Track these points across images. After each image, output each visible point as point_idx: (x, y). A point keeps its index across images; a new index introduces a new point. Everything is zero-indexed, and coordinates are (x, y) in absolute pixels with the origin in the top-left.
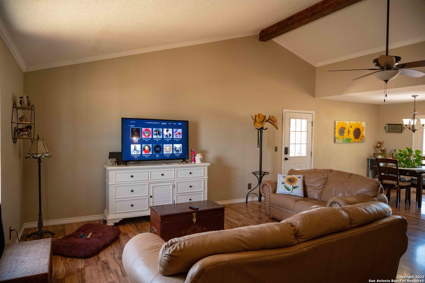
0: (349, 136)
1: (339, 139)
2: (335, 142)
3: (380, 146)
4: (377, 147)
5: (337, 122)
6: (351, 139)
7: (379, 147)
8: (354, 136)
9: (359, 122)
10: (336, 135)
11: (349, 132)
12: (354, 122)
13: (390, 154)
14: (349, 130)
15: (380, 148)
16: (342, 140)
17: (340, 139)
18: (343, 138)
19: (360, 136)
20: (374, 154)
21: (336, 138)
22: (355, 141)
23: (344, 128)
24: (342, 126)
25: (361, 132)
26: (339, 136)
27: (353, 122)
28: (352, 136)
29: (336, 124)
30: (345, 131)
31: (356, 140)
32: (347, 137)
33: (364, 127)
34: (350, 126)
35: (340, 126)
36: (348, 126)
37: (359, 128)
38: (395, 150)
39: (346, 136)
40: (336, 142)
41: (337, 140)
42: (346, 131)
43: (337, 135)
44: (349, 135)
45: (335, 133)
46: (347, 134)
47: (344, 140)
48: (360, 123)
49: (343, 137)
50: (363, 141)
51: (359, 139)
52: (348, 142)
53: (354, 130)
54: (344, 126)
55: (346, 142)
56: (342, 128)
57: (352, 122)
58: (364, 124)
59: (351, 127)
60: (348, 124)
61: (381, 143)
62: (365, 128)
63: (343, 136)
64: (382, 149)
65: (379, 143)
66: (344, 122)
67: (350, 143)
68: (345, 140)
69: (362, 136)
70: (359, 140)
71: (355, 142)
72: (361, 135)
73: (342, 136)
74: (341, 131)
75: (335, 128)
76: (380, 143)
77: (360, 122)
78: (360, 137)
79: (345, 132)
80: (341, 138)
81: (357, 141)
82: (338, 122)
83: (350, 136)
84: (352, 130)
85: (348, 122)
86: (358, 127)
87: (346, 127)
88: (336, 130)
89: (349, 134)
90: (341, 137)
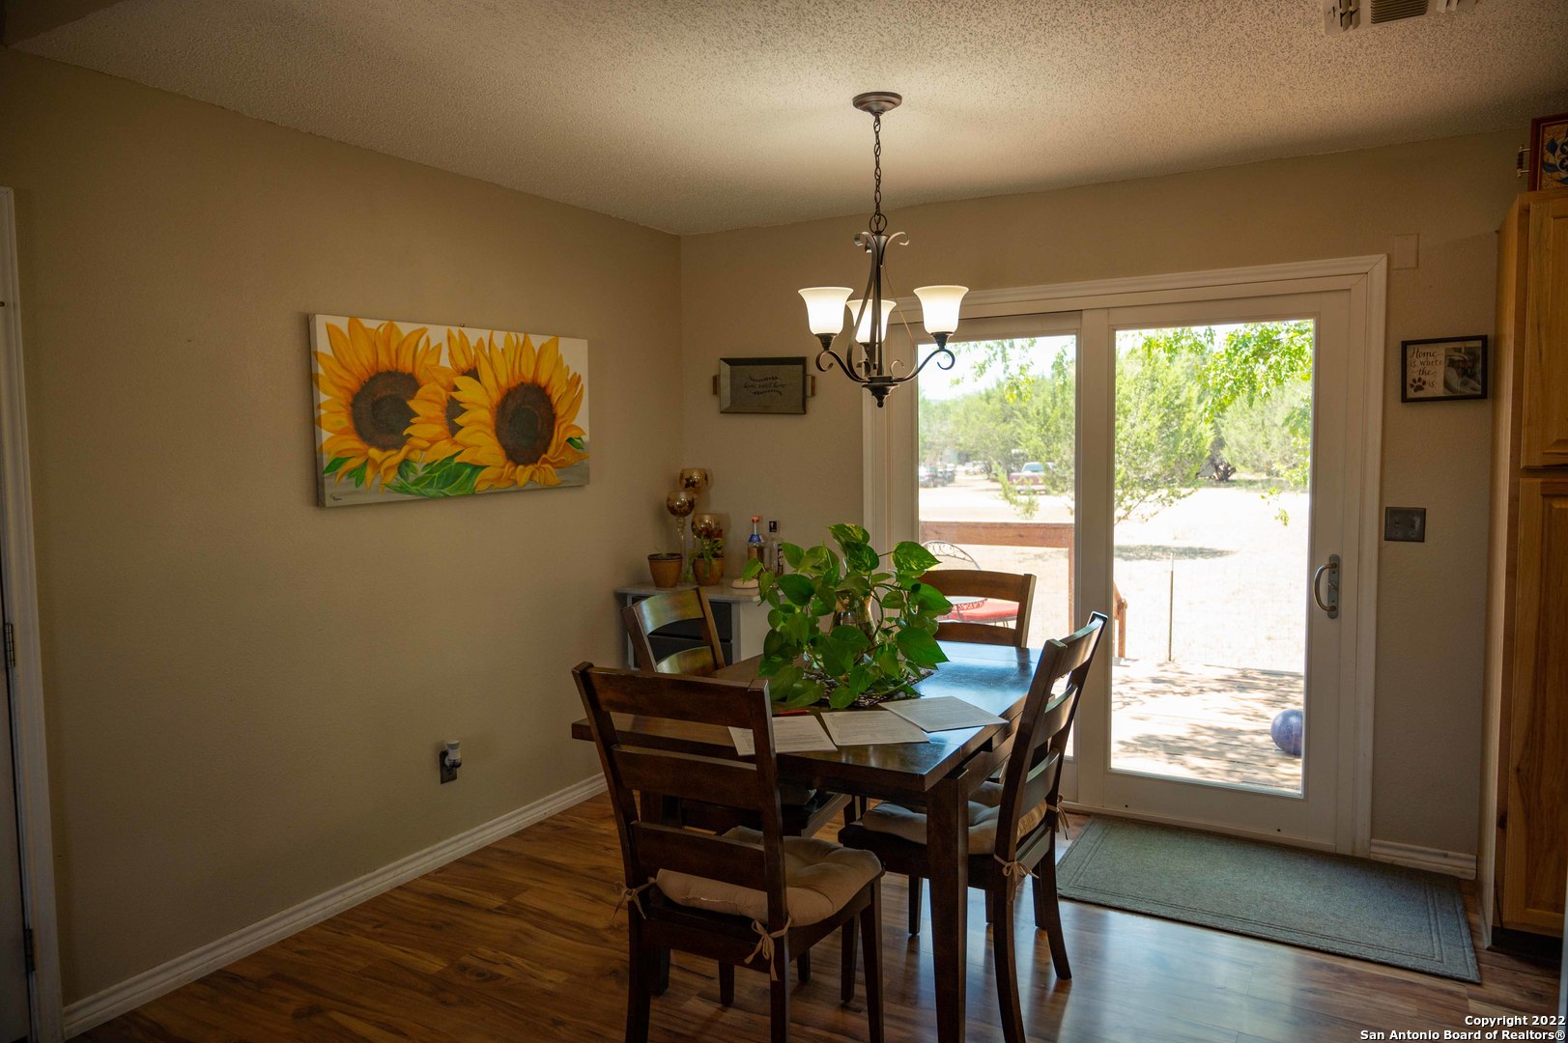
0: (456, 443)
1: (357, 474)
2: (318, 499)
3: (691, 505)
4: (673, 511)
5: (321, 322)
6: (477, 468)
7: (686, 513)
8: (504, 447)
9: (537, 341)
10: (325, 435)
11: (454, 409)
12: (500, 338)
13: (749, 551)
14: (455, 394)
15: (689, 518)
16: (392, 477)
17: (369, 473)
18: (406, 462)
19: (548, 444)
20: (653, 558)
21: (326, 464)
22: (515, 482)
23: (410, 383)
24: (385, 362)
25: (560, 411)
26: (353, 443)
27: (485, 334)
28: (481, 442)
29: (323, 345)
30: (412, 404)
31: (523, 474)
32: (444, 449)
33: (576, 380)
34: (463, 364)
35: (363, 359)
36: (445, 362)
37: (543, 380)
38: (774, 527)
39: (433, 442)
40: (329, 502)
41: (333, 486)
42: (425, 407)
43: (335, 432)
44: (460, 436)
45: (313, 423)
46: (438, 429)
47: (412, 477)
48: (542, 348)
49: (397, 457)
50: (575, 475)
51: (546, 461)
52: (446, 491)
53: (496, 396)
54: (406, 364)
55: (432, 492)
56: (379, 374)
57: (473, 335)
58: (575, 355)
59: (473, 373)
60: (440, 345)
61: (693, 484)
62: (585, 381)
63: (398, 447)
64: (701, 521)
65: (685, 482)
66: (405, 329)
67: (474, 494)
68: (418, 481)
69: (570, 440)
70: (548, 473)
71: (515, 490)
72: (559, 436)
73: (384, 448)
74: (376, 405)
75: (311, 379)
76: (690, 484)
77: (545, 339)
78: (551, 450)
79: (416, 415)
80: (377, 466)
81: (531, 478)
82: (342, 323)
83: (466, 447)
84: (479, 399)
85: (437, 334)
86: (529, 376)
87: (420, 373)
88: (323, 398)
89: (454, 429)
90: (374, 453)
